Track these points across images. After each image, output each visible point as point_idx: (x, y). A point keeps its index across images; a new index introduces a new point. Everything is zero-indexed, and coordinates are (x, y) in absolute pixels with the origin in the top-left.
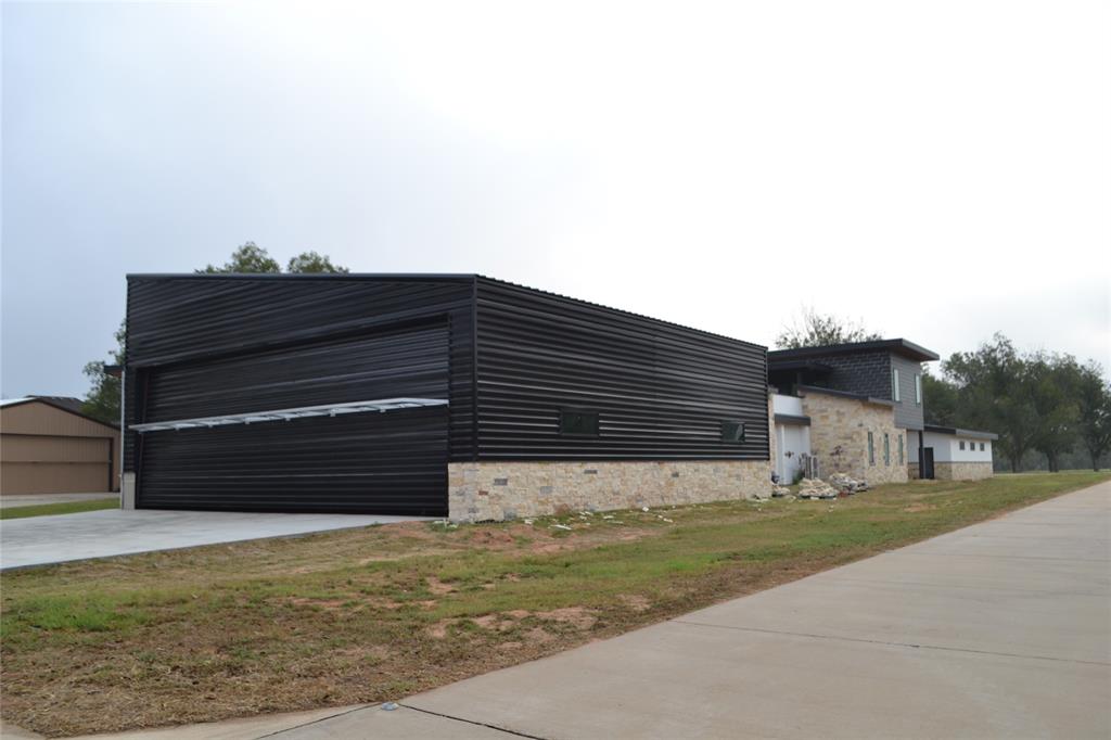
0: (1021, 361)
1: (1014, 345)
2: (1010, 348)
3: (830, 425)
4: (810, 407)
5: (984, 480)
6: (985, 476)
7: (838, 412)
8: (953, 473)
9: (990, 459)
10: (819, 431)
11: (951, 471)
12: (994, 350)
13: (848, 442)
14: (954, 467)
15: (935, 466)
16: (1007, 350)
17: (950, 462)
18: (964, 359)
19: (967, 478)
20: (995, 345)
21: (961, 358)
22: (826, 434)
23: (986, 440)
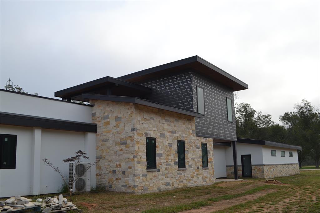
0: (316, 113)
1: (311, 104)
2: (310, 106)
3: (110, 131)
4: (97, 115)
5: (292, 175)
6: (294, 173)
7: (116, 117)
8: (265, 173)
9: (297, 161)
10: (102, 138)
11: (263, 172)
12: (302, 108)
13: (123, 147)
14: (265, 168)
15: (253, 168)
16: (309, 107)
17: (263, 165)
18: (290, 115)
19: (279, 175)
20: (303, 105)
21: (289, 115)
22: (107, 140)
23: (294, 150)
